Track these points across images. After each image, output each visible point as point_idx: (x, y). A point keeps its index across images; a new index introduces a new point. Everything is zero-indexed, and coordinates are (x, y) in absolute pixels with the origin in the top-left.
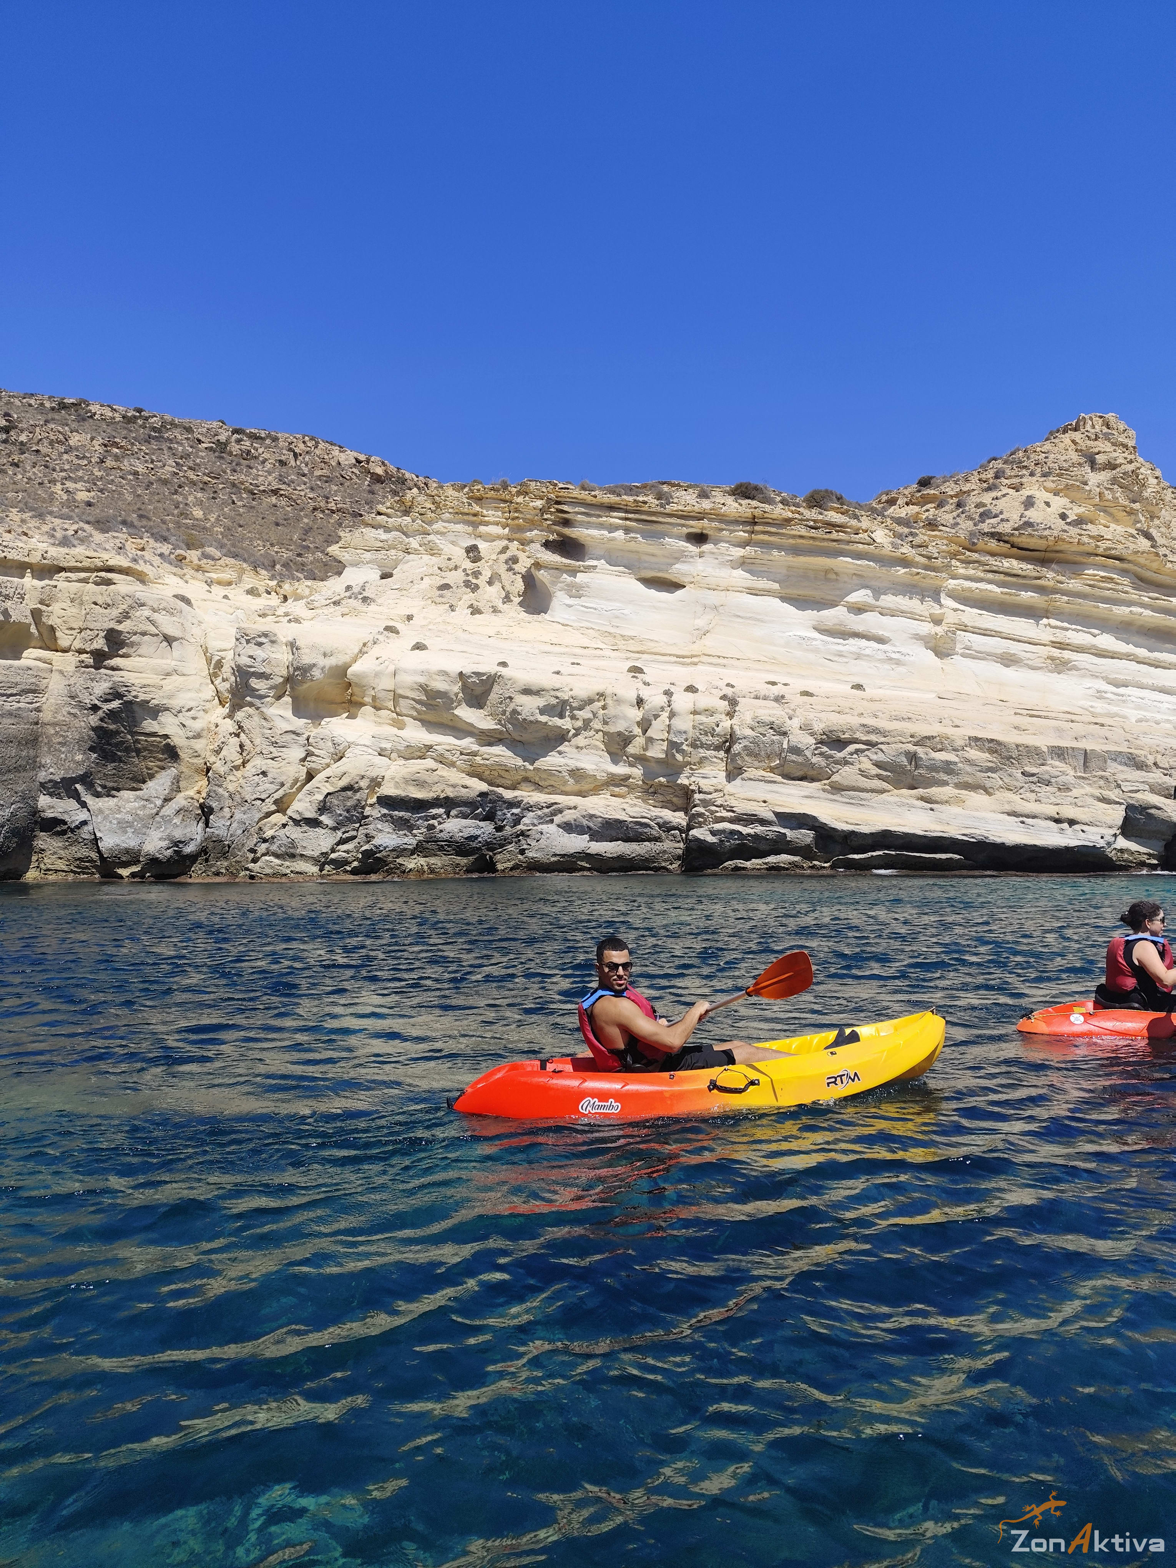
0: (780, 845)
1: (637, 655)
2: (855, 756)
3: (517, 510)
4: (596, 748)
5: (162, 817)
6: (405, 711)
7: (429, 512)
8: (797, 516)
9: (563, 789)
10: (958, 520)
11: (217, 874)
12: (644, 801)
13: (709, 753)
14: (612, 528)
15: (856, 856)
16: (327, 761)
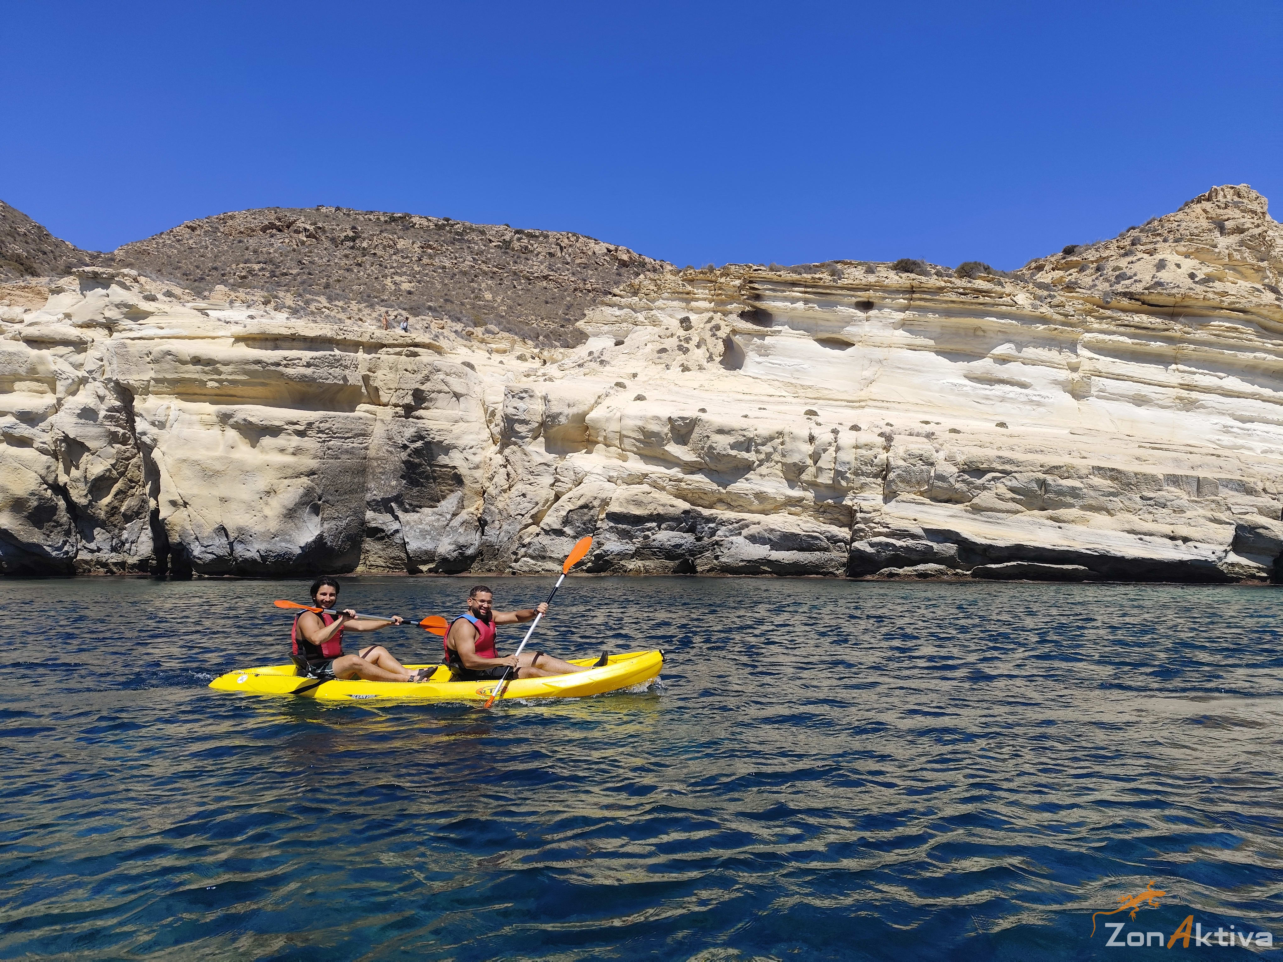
0: (928, 556)
1: (814, 401)
2: (992, 482)
3: (720, 289)
4: (776, 475)
5: (451, 528)
6: (627, 448)
7: (652, 293)
8: (949, 285)
9: (750, 508)
10: (1097, 282)
11: (490, 570)
12: (816, 518)
13: (869, 480)
14: (794, 300)
15: (993, 566)
16: (570, 486)
